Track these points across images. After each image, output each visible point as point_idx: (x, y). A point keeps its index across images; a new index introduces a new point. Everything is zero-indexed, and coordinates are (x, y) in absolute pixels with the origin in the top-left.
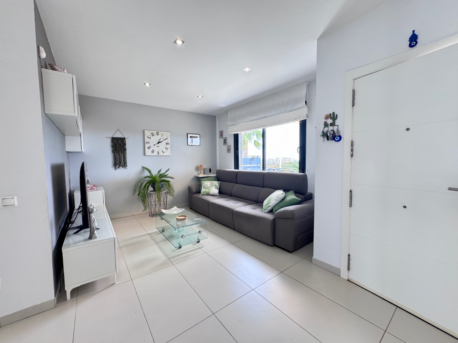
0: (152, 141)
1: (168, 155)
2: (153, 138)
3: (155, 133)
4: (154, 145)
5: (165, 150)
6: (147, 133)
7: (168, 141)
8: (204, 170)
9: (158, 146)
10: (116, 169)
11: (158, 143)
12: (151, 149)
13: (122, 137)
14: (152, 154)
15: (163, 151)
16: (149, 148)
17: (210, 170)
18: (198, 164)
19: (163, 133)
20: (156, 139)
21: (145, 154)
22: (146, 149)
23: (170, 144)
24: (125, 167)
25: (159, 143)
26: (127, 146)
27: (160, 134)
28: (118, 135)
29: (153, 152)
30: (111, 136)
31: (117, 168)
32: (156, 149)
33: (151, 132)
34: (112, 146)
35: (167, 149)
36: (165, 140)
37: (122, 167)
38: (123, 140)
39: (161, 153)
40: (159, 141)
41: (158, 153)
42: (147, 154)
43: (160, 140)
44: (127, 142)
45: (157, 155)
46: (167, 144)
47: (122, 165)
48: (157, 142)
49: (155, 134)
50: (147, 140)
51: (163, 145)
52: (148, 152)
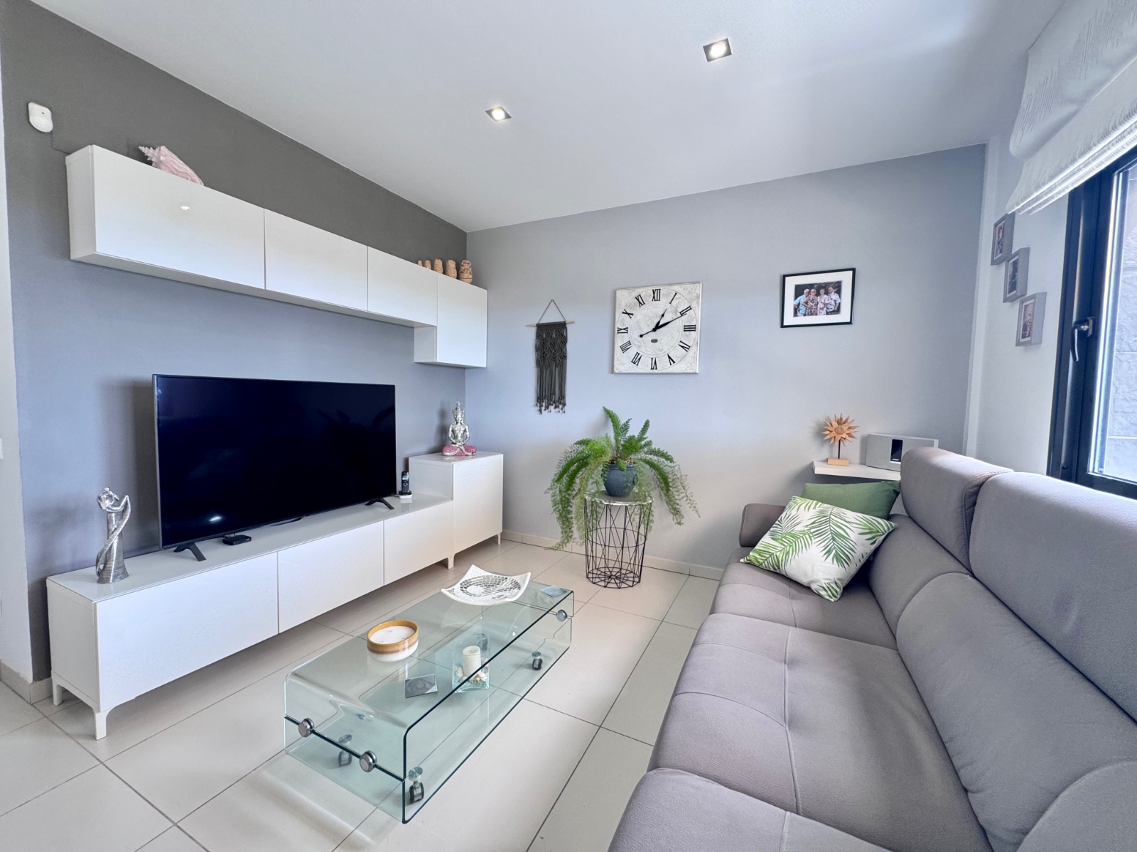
0: (637, 322)
1: (692, 371)
2: (640, 313)
3: (647, 293)
4: (641, 336)
5: (677, 353)
6: (625, 299)
7: (695, 317)
8: (866, 442)
9: (654, 341)
10: (540, 411)
11: (654, 330)
12: (631, 353)
13: (561, 320)
14: (634, 369)
15: (669, 357)
16: (625, 348)
17: (897, 445)
18: (833, 413)
19: (677, 288)
20: (646, 316)
21: (612, 371)
22: (618, 350)
23: (698, 328)
24: (561, 406)
25: (658, 327)
26: (571, 348)
27: (666, 295)
28: (552, 317)
29: (636, 360)
30: (536, 322)
31: (543, 408)
32: (647, 350)
33: (635, 294)
34: (537, 349)
35: (685, 347)
36: (682, 314)
37: (556, 407)
38: (560, 327)
39: (663, 366)
40: (659, 322)
41: (654, 365)
42: (619, 368)
43: (663, 316)
44: (571, 333)
45: (648, 370)
46: (690, 328)
47: (554, 402)
48: (653, 326)
49: (649, 301)
50: (622, 320)
51: (672, 335)
52: (623, 362)
